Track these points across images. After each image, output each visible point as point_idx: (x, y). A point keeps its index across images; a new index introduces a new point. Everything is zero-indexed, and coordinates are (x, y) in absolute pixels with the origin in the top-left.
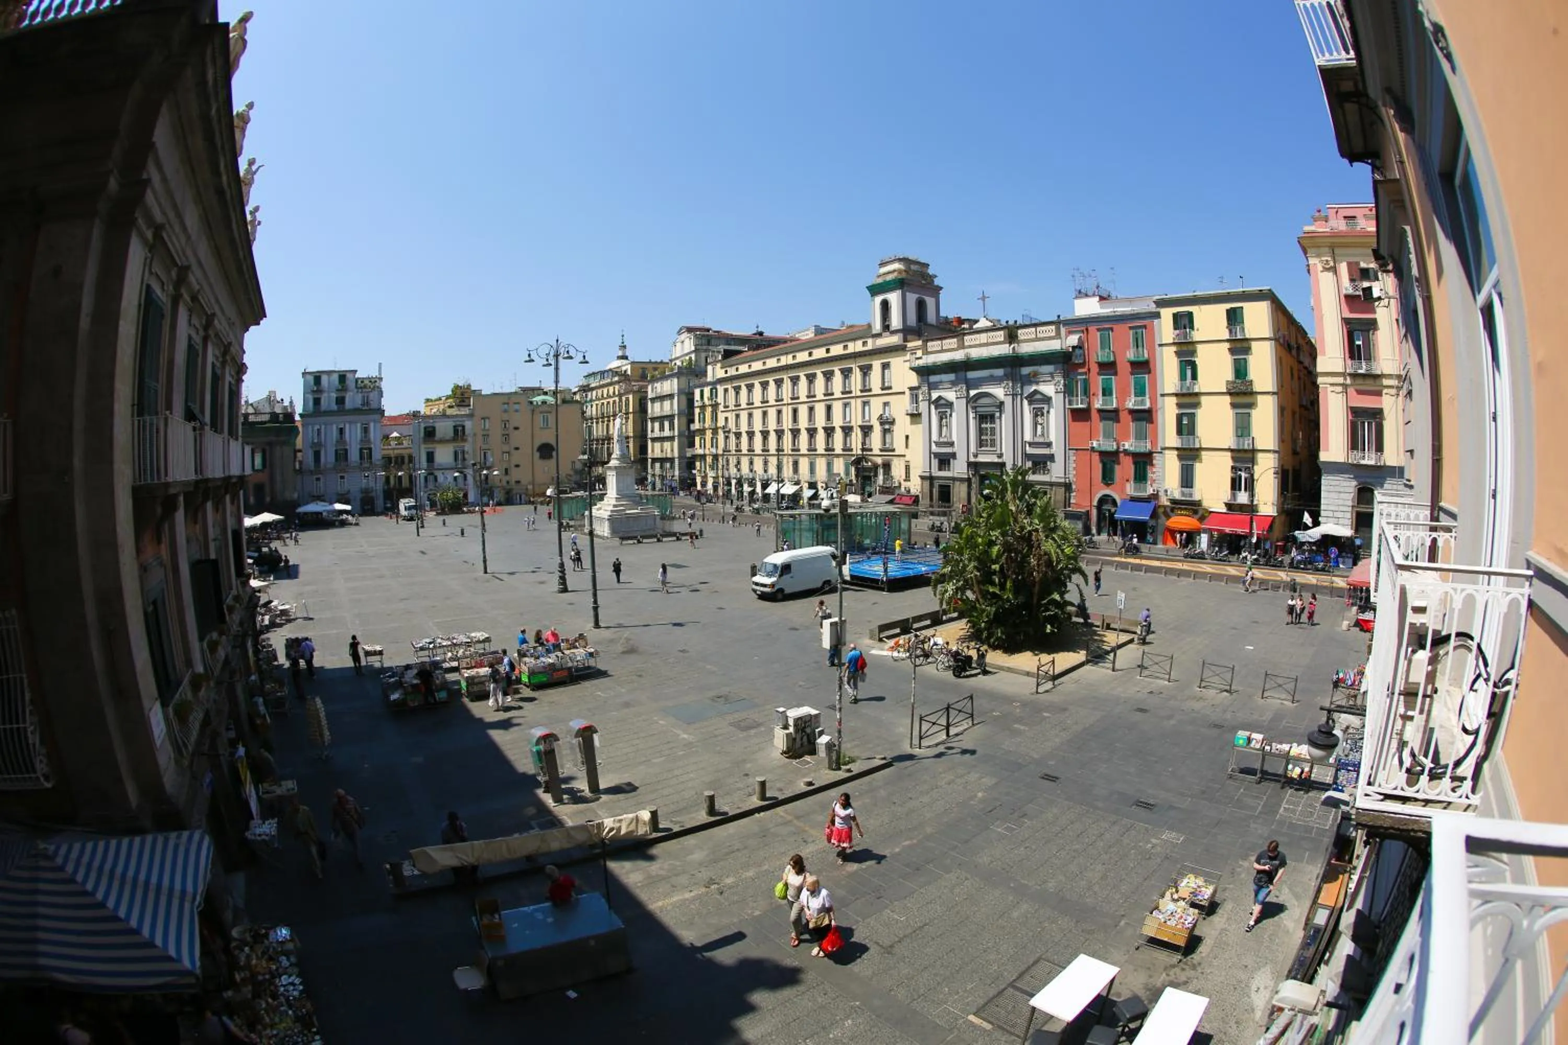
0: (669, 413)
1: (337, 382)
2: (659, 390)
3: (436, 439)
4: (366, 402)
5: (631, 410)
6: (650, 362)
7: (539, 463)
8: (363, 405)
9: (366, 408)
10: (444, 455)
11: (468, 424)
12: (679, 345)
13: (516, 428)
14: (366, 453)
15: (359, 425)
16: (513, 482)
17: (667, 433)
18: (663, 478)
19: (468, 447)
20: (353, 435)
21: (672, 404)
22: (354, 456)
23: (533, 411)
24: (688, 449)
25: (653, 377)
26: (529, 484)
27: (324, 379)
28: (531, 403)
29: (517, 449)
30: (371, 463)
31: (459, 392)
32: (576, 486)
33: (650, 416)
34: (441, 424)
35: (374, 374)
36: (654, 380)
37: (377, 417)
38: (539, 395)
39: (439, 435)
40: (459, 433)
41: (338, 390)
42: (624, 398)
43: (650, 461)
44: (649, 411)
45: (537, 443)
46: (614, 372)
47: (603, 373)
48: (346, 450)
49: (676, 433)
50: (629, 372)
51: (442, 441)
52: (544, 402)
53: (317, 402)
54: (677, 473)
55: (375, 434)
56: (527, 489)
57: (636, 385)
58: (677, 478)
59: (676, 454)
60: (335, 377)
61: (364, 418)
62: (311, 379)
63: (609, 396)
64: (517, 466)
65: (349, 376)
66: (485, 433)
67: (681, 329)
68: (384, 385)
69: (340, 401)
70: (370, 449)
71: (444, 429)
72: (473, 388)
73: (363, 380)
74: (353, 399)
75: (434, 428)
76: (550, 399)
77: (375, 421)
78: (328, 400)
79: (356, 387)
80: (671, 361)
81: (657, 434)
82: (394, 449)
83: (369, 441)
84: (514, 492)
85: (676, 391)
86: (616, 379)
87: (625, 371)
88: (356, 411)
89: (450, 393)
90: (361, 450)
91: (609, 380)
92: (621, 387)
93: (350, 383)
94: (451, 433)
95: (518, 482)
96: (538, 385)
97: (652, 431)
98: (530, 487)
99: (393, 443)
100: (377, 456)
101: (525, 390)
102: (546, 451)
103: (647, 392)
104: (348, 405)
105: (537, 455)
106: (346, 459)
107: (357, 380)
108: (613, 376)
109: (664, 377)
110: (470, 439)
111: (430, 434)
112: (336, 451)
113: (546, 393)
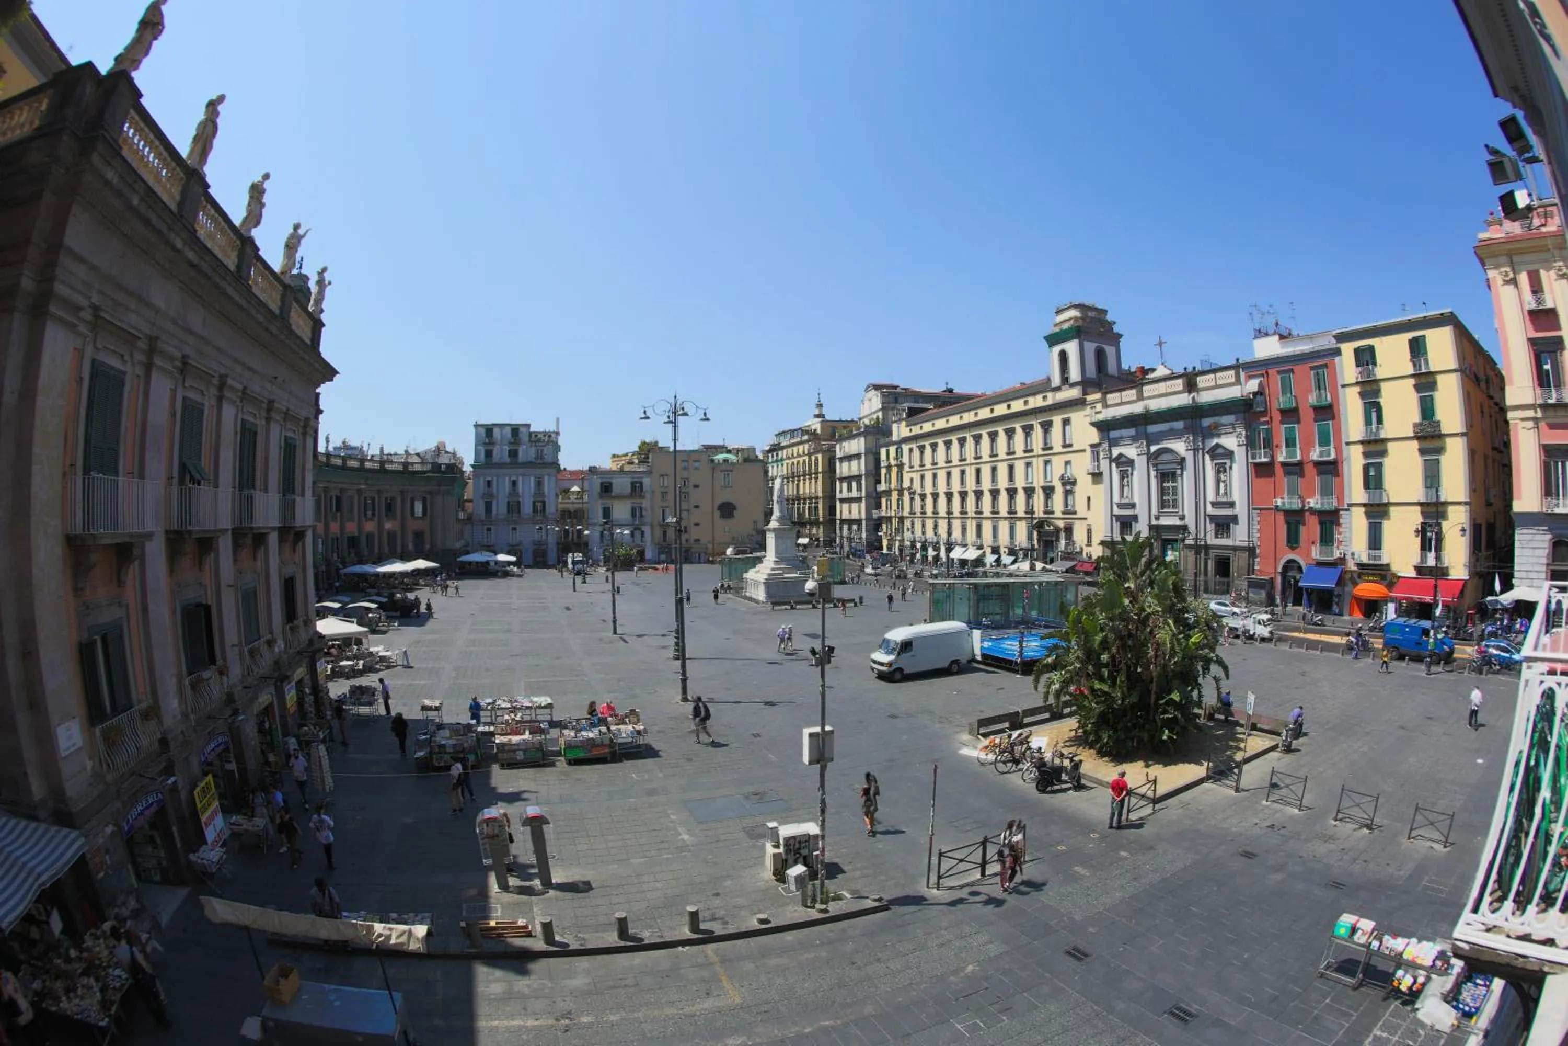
0: (856, 473)
1: (509, 435)
2: (847, 450)
3: (613, 494)
4: (540, 455)
5: (820, 470)
6: (841, 421)
7: (720, 523)
8: (537, 458)
9: (540, 461)
10: (621, 511)
11: (646, 481)
12: (866, 403)
13: (696, 486)
14: (540, 508)
15: (532, 479)
16: (692, 541)
17: (855, 494)
18: (850, 540)
19: (646, 503)
20: (526, 488)
21: (859, 464)
22: (527, 508)
23: (713, 469)
24: (874, 511)
25: (840, 436)
26: (709, 542)
27: (496, 432)
28: (712, 461)
29: (697, 507)
30: (544, 516)
31: (645, 448)
32: (757, 546)
33: (838, 476)
34: (619, 480)
35: (551, 428)
36: (842, 439)
37: (553, 471)
38: (722, 453)
39: (616, 490)
40: (637, 489)
41: (510, 443)
42: (813, 458)
43: (838, 522)
44: (838, 471)
45: (718, 502)
46: (804, 431)
47: (792, 432)
48: (519, 502)
49: (864, 494)
50: (819, 431)
51: (619, 497)
52: (726, 461)
53: (489, 454)
54: (864, 535)
55: (549, 487)
56: (707, 548)
57: (825, 444)
58: (864, 540)
59: (863, 516)
60: (508, 430)
61: (538, 471)
62: (483, 431)
63: (799, 456)
64: (697, 524)
65: (522, 429)
66: (662, 490)
67: (868, 387)
68: (561, 441)
69: (513, 454)
70: (544, 503)
71: (621, 485)
72: (660, 445)
73: (536, 434)
74: (526, 452)
75: (611, 484)
76: (732, 457)
77: (549, 475)
78: (501, 453)
79: (530, 441)
80: (860, 419)
81: (845, 494)
82: (573, 503)
83: (543, 494)
84: (693, 550)
85: (863, 451)
86: (806, 437)
87: (815, 430)
88: (529, 464)
89: (637, 449)
90: (534, 503)
91: (799, 439)
92: (810, 446)
93: (524, 437)
94: (628, 490)
95: (697, 541)
96: (721, 443)
97: (841, 491)
98: (710, 546)
99: (573, 497)
100: (551, 509)
101: (708, 448)
102: (727, 510)
103: (835, 451)
104: (521, 457)
105: (718, 514)
106: (519, 511)
107: (530, 434)
108: (802, 435)
109: (851, 437)
110: (648, 496)
111: (606, 489)
112: (508, 503)
113: (729, 452)
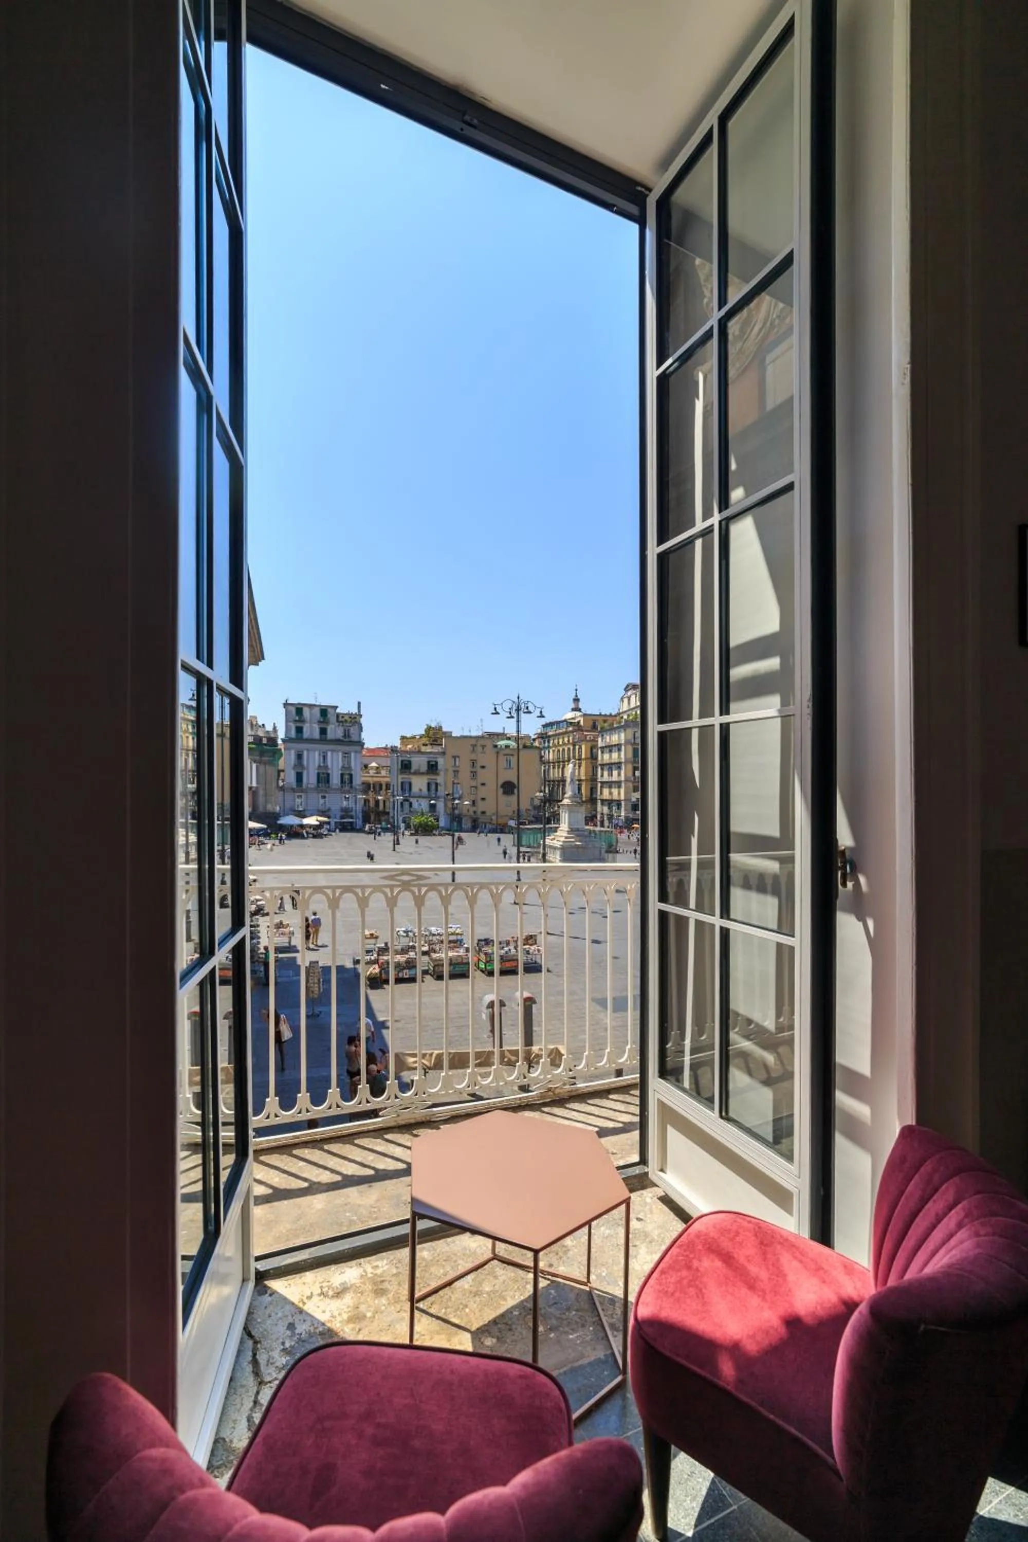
0: (617, 761)
1: (318, 715)
2: (608, 740)
3: (412, 771)
4: (347, 734)
5: (583, 756)
6: (600, 715)
7: (504, 799)
8: (345, 736)
9: (347, 740)
10: (419, 784)
11: (441, 761)
12: (626, 700)
13: (483, 767)
14: (347, 779)
15: (341, 754)
16: (479, 813)
17: (615, 777)
18: (610, 818)
19: (440, 779)
20: (335, 762)
21: (620, 753)
22: (335, 780)
23: (498, 753)
24: (633, 794)
25: (602, 728)
26: (494, 814)
27: (306, 712)
28: (496, 746)
29: (483, 784)
30: (351, 787)
31: (431, 732)
32: (533, 819)
33: (599, 762)
34: (417, 759)
35: (354, 710)
36: (603, 731)
37: (357, 748)
38: (503, 740)
39: (414, 767)
40: (433, 768)
41: (319, 722)
42: (577, 746)
43: (599, 801)
44: (600, 758)
45: (501, 782)
46: (569, 723)
47: (559, 723)
48: (328, 775)
49: (623, 778)
50: (582, 723)
51: (418, 773)
52: (507, 747)
53: (299, 730)
54: (623, 814)
55: (355, 764)
56: (492, 819)
57: (590, 735)
58: (622, 818)
59: (622, 797)
60: (317, 711)
61: (346, 749)
62: (293, 710)
63: (564, 744)
64: (483, 799)
65: (329, 710)
66: (454, 769)
67: (628, 686)
68: (364, 721)
69: (323, 731)
70: (351, 775)
71: (419, 762)
72: (444, 730)
73: (343, 715)
74: (335, 732)
75: (410, 762)
76: (513, 744)
77: (356, 752)
78: (311, 730)
79: (338, 721)
80: (619, 714)
81: (606, 778)
82: (373, 777)
83: (350, 768)
84: (480, 820)
85: (623, 742)
86: (571, 728)
87: (579, 722)
88: (337, 742)
89: (424, 733)
90: (342, 775)
91: (564, 730)
92: (574, 736)
93: (332, 717)
94: (424, 768)
95: (483, 813)
96: (501, 731)
97: (602, 776)
98: (494, 818)
99: (372, 772)
100: (358, 780)
101: (492, 736)
102: (509, 788)
103: (597, 741)
104: (330, 735)
105: (501, 791)
106: (328, 782)
107: (338, 715)
108: (568, 727)
109: (612, 729)
110: (442, 773)
111: (406, 766)
112: (318, 774)
113: (509, 739)
